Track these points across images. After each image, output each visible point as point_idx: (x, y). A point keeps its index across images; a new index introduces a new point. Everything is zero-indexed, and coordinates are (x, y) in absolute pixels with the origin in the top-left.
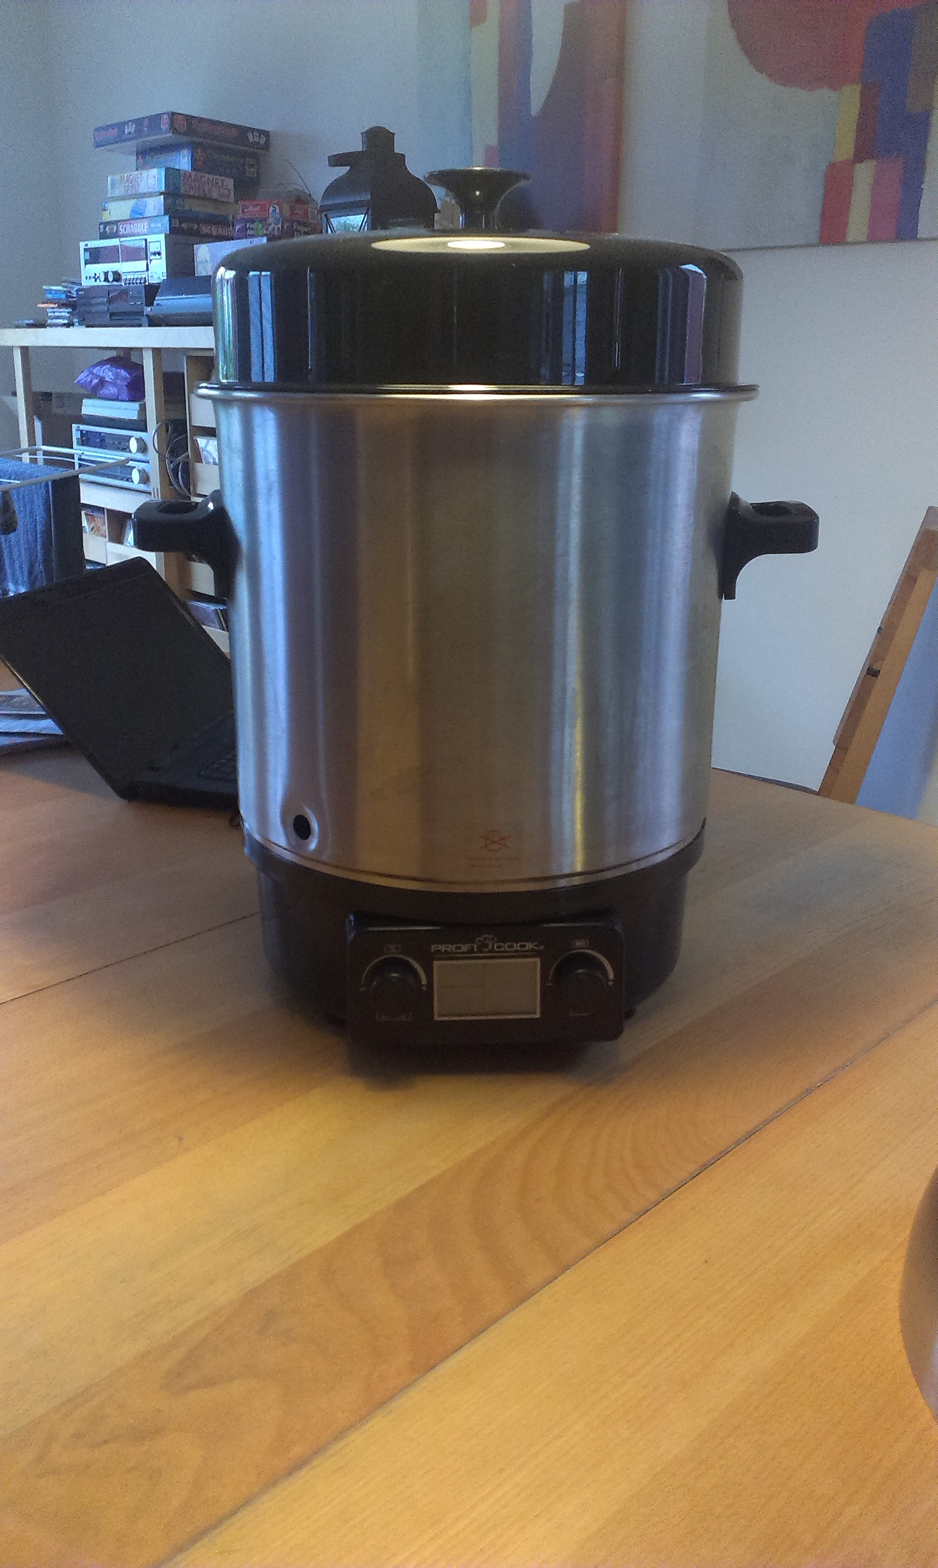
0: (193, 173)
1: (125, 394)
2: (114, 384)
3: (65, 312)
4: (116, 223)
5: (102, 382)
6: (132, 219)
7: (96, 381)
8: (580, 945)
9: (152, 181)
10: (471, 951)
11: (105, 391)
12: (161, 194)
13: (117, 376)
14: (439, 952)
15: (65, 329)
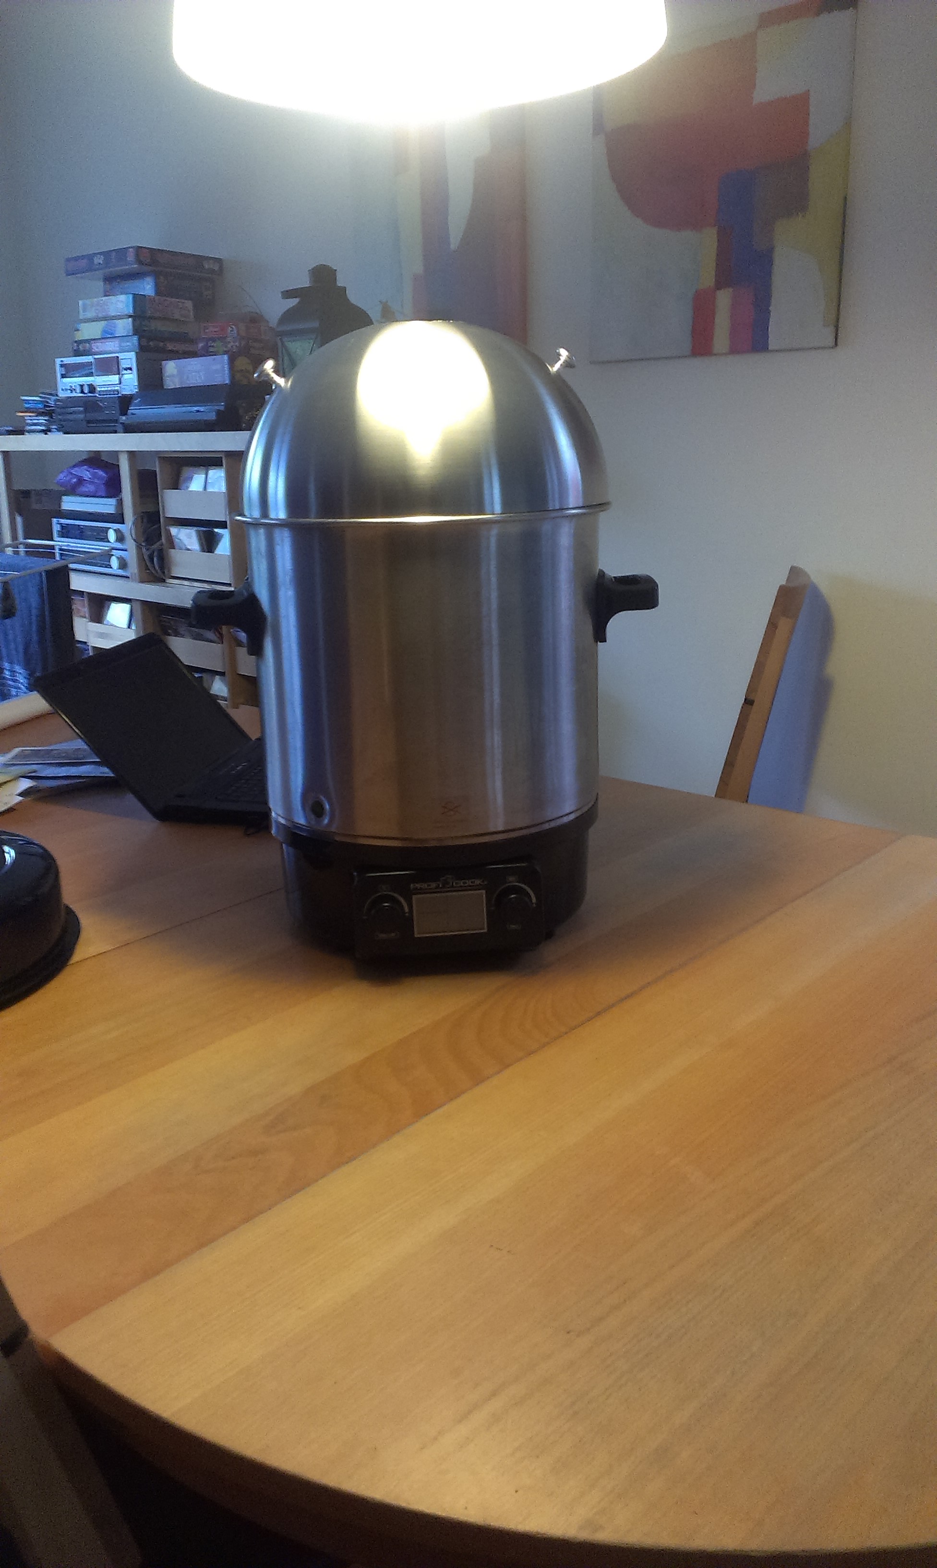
0: (157, 298)
1: (102, 491)
2: (91, 483)
3: (42, 420)
4: (88, 341)
5: (81, 481)
6: (103, 338)
7: (75, 480)
8: (512, 881)
9: (120, 306)
10: (437, 887)
11: (84, 489)
12: (130, 316)
13: (94, 475)
14: (416, 889)
15: (43, 435)
